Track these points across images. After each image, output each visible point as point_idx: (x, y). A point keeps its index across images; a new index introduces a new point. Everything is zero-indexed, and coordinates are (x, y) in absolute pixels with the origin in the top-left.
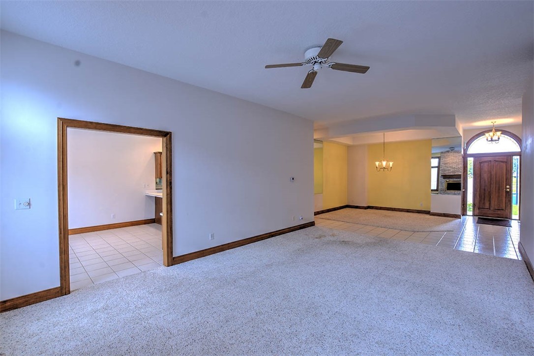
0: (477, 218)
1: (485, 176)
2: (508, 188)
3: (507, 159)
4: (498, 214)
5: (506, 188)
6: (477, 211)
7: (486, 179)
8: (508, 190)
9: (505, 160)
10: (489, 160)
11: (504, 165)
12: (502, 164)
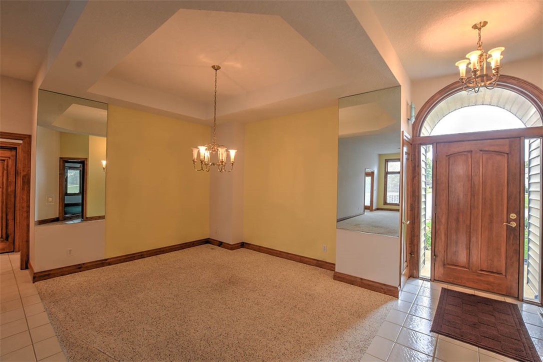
0: (440, 286)
1: (460, 190)
2: (514, 220)
3: (510, 146)
4: (488, 283)
5: (509, 221)
6: (440, 271)
7: (461, 196)
8: (514, 224)
9: (506, 149)
10: (468, 149)
11: (503, 161)
12: (499, 158)
